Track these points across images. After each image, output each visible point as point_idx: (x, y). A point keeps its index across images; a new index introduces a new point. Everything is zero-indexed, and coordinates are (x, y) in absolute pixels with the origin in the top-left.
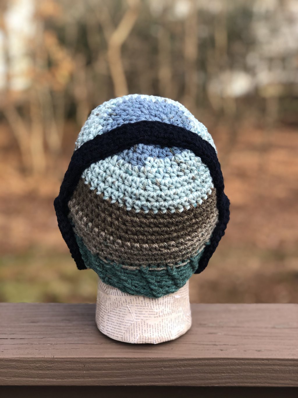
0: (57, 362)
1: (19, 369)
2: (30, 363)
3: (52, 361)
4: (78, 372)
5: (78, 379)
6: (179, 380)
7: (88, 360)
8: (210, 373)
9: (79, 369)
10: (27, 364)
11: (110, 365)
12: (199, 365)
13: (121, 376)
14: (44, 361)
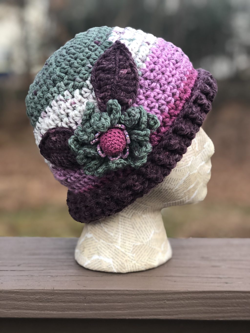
0: (57, 294)
1: (19, 301)
2: (30, 295)
3: (53, 293)
4: (79, 304)
5: (79, 311)
6: (183, 314)
7: (88, 292)
8: (214, 306)
9: (80, 301)
10: (27, 296)
11: (111, 298)
12: (204, 299)
13: (123, 309)
14: (44, 293)
